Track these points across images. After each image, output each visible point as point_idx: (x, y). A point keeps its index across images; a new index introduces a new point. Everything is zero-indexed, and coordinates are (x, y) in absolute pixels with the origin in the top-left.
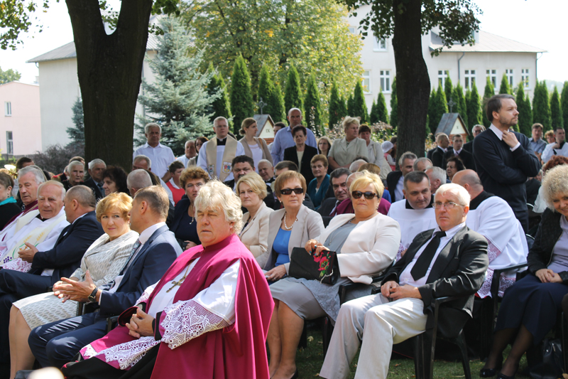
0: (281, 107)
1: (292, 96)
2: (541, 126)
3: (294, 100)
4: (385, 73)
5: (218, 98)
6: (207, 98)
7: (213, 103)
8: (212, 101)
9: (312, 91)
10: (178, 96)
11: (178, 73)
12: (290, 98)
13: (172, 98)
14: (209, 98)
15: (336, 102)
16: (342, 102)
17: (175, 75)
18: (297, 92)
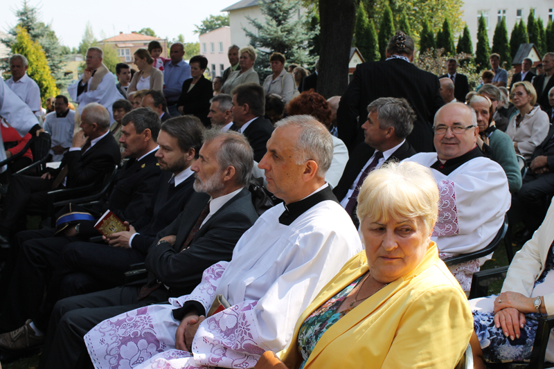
0: (374, 40)
1: (386, 31)
2: (498, 55)
3: (387, 35)
4: (502, 12)
5: (316, 35)
6: (307, 34)
7: (313, 39)
8: (312, 37)
9: (403, 26)
10: (280, 33)
11: (281, 13)
12: (383, 33)
13: (276, 35)
14: (309, 34)
15: (426, 36)
16: (431, 35)
17: (280, 15)
18: (390, 28)
